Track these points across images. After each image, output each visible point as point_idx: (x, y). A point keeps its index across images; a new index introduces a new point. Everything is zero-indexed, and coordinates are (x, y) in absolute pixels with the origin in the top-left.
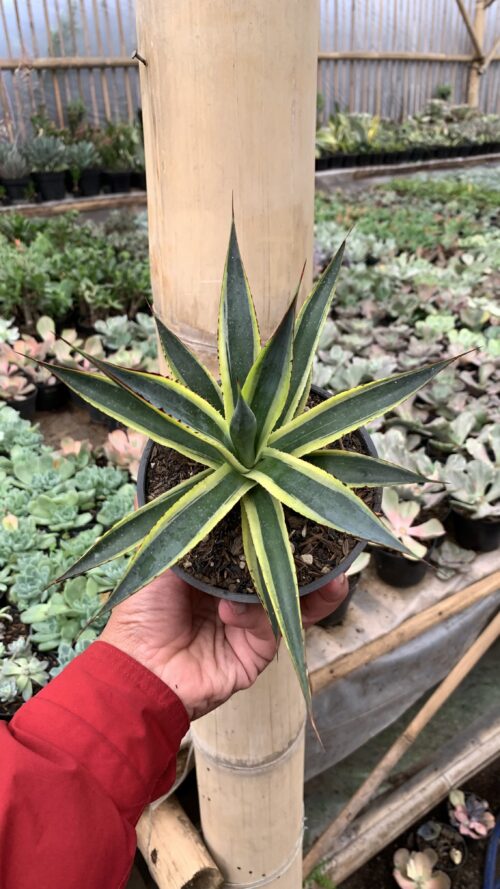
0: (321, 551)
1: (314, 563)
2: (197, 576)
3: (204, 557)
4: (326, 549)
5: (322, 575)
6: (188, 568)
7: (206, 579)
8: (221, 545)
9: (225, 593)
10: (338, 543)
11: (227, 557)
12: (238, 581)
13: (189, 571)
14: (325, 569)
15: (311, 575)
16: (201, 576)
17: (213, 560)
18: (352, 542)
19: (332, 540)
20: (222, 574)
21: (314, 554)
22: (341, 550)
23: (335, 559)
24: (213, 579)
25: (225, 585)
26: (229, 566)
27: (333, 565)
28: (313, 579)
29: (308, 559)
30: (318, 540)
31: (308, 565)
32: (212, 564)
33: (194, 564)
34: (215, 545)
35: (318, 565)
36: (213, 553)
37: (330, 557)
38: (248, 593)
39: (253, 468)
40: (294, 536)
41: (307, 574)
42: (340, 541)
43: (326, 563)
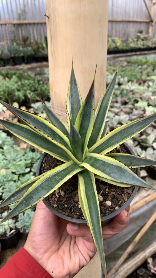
0: (114, 200)
1: (111, 205)
2: (59, 211)
3: (62, 202)
4: (117, 199)
5: (115, 210)
6: (56, 207)
7: (64, 213)
8: (70, 197)
9: (72, 219)
10: (122, 196)
11: (73, 203)
12: (78, 214)
13: (56, 209)
14: (117, 208)
15: (110, 211)
16: (61, 211)
17: (66, 204)
18: (128, 195)
19: (119, 195)
20: (71, 210)
21: (112, 201)
22: (124, 199)
23: (121, 204)
24: (67, 213)
25: (72, 216)
26: (73, 207)
27: (120, 206)
28: (112, 212)
29: (109, 203)
30: (113, 195)
31: (109, 206)
32: (66, 206)
33: (58, 205)
34: (68, 197)
35: (114, 206)
36: (66, 201)
37: (119, 203)
38: (82, 219)
39: (82, 162)
40: (103, 193)
41: (108, 210)
42: (123, 195)
43: (117, 205)
